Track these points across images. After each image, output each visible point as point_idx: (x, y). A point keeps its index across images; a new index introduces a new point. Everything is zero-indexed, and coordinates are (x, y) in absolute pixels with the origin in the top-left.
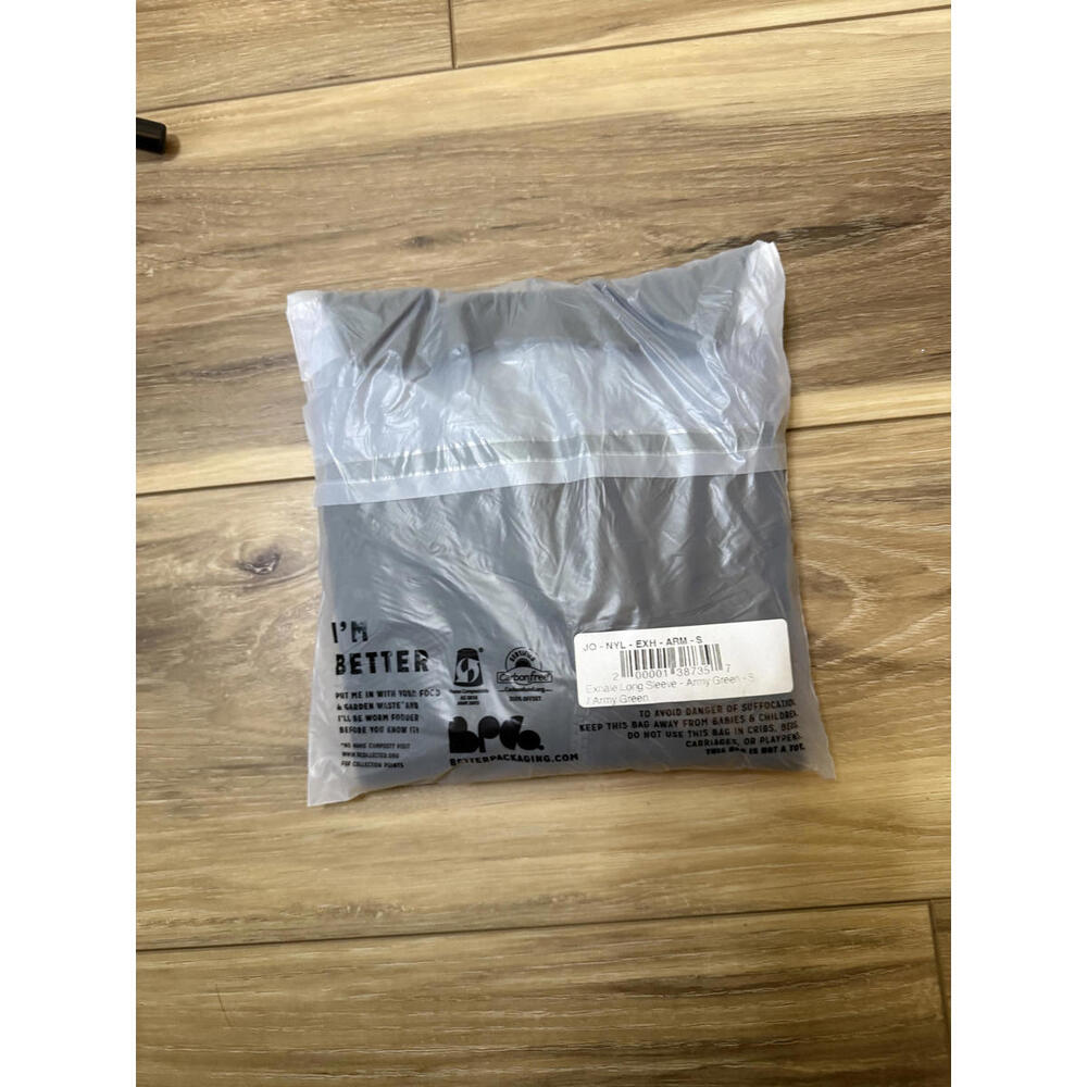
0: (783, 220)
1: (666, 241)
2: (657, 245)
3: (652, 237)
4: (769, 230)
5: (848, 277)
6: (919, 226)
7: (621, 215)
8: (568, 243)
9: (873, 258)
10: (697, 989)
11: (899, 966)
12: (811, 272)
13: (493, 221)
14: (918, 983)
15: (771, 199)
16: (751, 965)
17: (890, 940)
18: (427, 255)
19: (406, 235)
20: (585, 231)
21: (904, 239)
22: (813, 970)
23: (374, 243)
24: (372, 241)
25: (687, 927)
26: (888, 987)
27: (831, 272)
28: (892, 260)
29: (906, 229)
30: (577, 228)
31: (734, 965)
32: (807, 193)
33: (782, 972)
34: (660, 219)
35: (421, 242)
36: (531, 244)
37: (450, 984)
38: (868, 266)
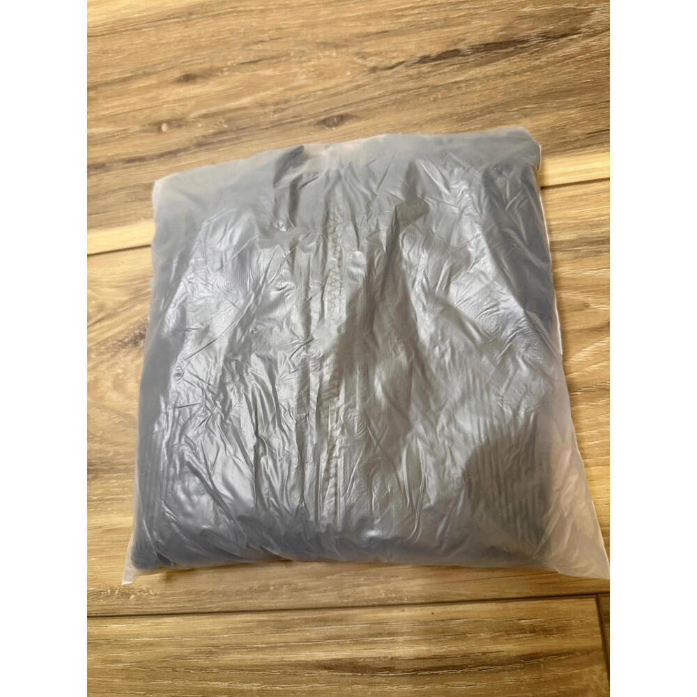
0: (464, 40)
1: (371, 62)
2: (365, 66)
3: (360, 61)
4: (452, 49)
5: (517, 79)
6: (575, 37)
7: (337, 46)
8: (297, 70)
9: (537, 63)
10: (389, 669)
11: (570, 653)
12: (487, 77)
13: (240, 59)
14: (586, 669)
15: (454, 25)
16: (437, 650)
17: (561, 630)
18: (191, 87)
19: (177, 74)
20: (309, 60)
21: (562, 46)
22: (492, 655)
23: (154, 82)
24: (152, 81)
25: (383, 614)
26: (560, 672)
27: (503, 75)
28: (554, 63)
29: (564, 39)
30: (304, 59)
31: (422, 649)
32: (482, 19)
33: (465, 656)
34: (367, 47)
35: (188, 78)
36: (269, 72)
37: (184, 657)
38: (533, 69)
